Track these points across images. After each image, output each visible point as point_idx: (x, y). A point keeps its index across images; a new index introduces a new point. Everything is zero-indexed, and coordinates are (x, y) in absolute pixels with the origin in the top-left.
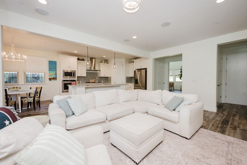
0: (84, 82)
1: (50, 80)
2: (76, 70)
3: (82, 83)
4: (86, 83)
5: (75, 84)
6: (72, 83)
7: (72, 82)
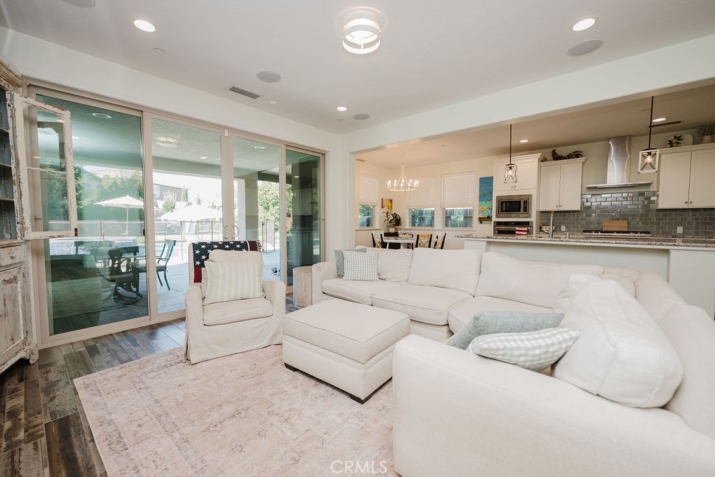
0: (578, 231)
1: (481, 223)
2: (534, 193)
3: (567, 231)
4: (584, 231)
5: (526, 233)
6: (518, 230)
7: (517, 228)
